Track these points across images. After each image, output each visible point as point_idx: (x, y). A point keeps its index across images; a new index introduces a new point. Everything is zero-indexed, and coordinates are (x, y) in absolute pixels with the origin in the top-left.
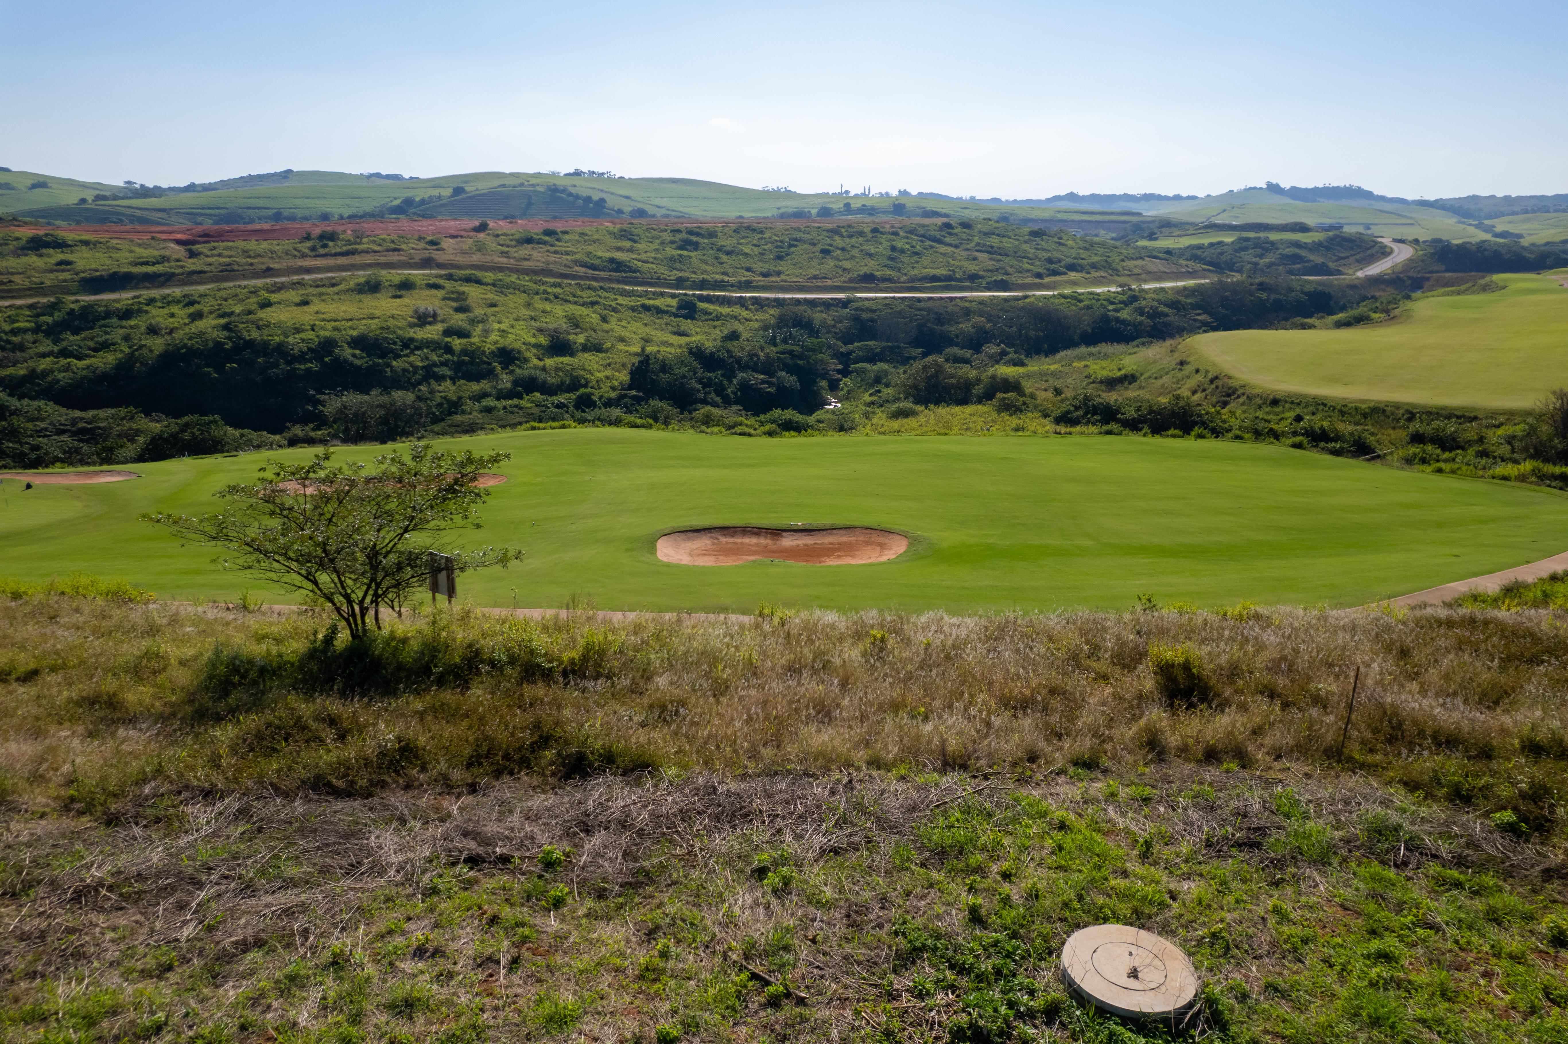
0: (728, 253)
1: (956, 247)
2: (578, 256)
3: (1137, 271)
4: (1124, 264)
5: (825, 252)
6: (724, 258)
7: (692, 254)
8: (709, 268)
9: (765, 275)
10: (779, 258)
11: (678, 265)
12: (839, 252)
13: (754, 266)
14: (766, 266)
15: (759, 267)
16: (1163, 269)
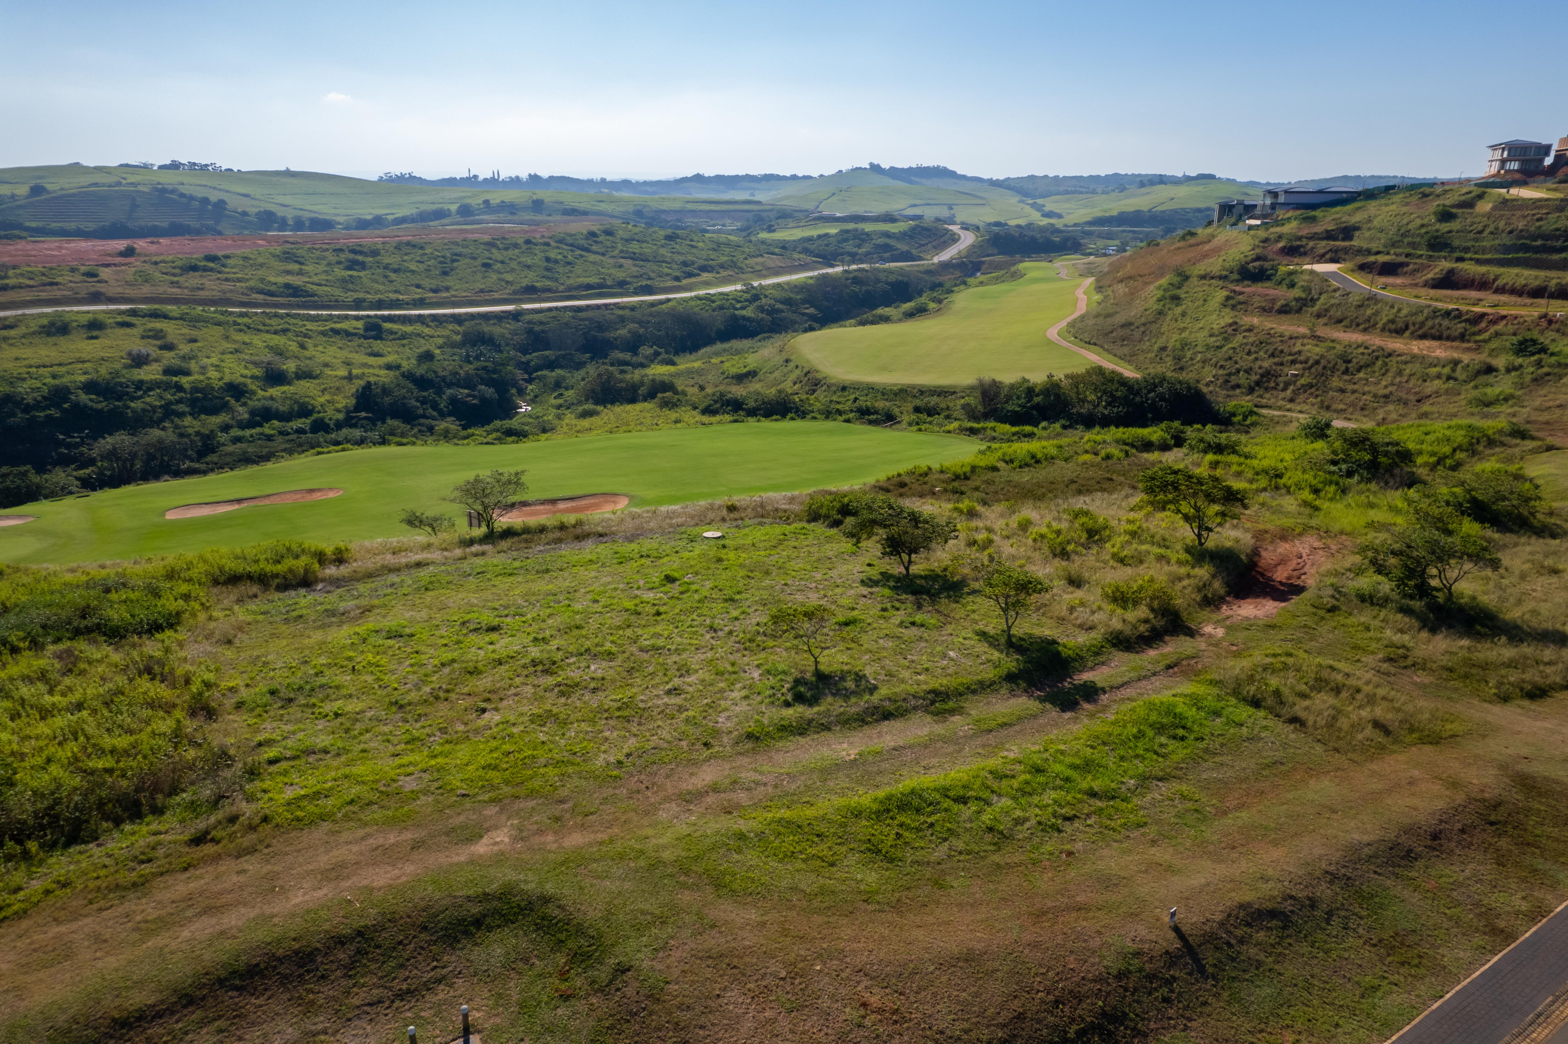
0: (395, 271)
1: (603, 254)
2: (252, 283)
3: (758, 268)
4: (747, 262)
5: (486, 266)
6: (393, 276)
7: (362, 274)
8: (381, 287)
9: (435, 291)
10: (445, 273)
11: (350, 286)
12: (499, 265)
13: (422, 282)
14: (434, 282)
15: (427, 283)
16: (780, 264)
